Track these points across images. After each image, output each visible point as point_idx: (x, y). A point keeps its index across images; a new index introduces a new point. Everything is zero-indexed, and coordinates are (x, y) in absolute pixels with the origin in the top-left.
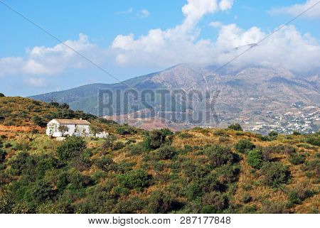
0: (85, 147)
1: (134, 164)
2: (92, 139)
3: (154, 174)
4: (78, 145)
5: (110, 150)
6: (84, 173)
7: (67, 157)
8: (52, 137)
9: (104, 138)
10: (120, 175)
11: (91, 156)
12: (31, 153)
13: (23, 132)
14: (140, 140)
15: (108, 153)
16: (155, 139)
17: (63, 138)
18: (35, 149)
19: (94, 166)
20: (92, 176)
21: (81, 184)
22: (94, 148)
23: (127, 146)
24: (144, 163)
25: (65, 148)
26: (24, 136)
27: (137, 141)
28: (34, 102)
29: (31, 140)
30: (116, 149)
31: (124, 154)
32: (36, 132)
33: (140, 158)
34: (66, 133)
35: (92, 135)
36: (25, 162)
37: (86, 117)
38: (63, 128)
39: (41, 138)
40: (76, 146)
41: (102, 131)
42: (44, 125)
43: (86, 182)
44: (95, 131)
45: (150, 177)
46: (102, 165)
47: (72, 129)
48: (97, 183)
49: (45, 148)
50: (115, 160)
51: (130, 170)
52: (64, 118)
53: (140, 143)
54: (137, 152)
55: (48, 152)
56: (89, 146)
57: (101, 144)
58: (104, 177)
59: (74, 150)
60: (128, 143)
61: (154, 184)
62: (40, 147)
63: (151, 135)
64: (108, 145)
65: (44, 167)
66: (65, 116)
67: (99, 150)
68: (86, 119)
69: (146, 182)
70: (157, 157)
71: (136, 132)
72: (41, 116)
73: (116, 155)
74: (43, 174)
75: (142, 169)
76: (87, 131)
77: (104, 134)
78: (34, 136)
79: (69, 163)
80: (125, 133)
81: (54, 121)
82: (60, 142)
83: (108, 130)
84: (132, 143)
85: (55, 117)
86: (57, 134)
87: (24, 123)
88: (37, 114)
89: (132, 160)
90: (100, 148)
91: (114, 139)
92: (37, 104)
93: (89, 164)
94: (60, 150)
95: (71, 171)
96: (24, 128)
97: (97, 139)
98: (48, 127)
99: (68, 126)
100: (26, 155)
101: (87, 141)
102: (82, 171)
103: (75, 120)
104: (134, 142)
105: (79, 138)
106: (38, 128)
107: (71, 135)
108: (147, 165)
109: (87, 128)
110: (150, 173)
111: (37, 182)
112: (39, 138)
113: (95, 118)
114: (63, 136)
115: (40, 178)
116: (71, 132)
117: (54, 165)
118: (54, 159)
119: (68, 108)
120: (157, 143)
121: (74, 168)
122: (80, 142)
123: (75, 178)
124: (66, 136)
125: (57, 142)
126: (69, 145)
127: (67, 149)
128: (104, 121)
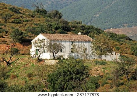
0: (88, 75)
2: (97, 63)
4: (78, 72)
5: (124, 79)
8: (40, 60)
9: (115, 62)
11: (97, 88)
15: (122, 84)
17: (54, 62)
18: (15, 77)
22: (101, 77)
25: (59, 75)
28: (11, 9)
29: (9, 64)
30: (135, 79)
34: (59, 54)
35: (96, 57)
37: (87, 31)
38: (54, 48)
39: (23, 62)
41: (111, 51)
42: (27, 42)
44: (101, 50)
47: (67, 46)
49: (30, 75)
52: (55, 33)
55: (35, 81)
57: (110, 70)
59: (72, 79)
67: (107, 79)
68: (87, 33)
72: (22, 29)
76: (89, 51)
77: (113, 57)
78: (14, 58)
81: (41, 37)
82: (52, 67)
83: (118, 49)
85: (42, 32)
86: (46, 56)
88: (17, 26)
90: (111, 76)
92: (17, 11)
97: (104, 63)
98: (33, 47)
99: (63, 43)
101: (90, 66)
103: (70, 36)
106: (19, 46)
107: (66, 57)
113: (99, 31)
114: (54, 58)
119: (60, 17)
122: (79, 67)
124: (59, 58)
125: (47, 67)
126: (65, 72)
127: (61, 78)
128: (113, 36)
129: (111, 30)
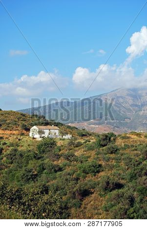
0: (56, 145)
1: (89, 157)
2: (61, 139)
3: (103, 163)
4: (52, 144)
5: (73, 147)
6: (55, 163)
7: (44, 151)
8: (34, 138)
9: (69, 139)
10: (79, 164)
11: (60, 151)
12: (20, 149)
13: (14, 134)
14: (93, 140)
15: (72, 149)
16: (104, 140)
17: (40, 139)
18: (23, 146)
19: (62, 158)
20: (60, 165)
21: (53, 170)
22: (62, 146)
23: (84, 144)
24: (96, 156)
25: (42, 145)
26: (15, 137)
27: (91, 141)
28: (21, 114)
29: (19, 140)
30: (77, 147)
31: (83, 150)
32: (22, 134)
33: (93, 153)
34: (43, 135)
35: (61, 137)
36: (15, 155)
37: (57, 125)
38: (41, 132)
40: (49, 145)
41: (67, 134)
42: (28, 130)
43: (57, 169)
44: (63, 134)
45: (100, 166)
46: (67, 158)
47: (47, 132)
48: (64, 169)
49: (29, 145)
50: (76, 154)
51: (87, 161)
52: (41, 125)
53: (94, 142)
54: (91, 148)
55: (31, 148)
56: (59, 144)
57: (66, 143)
58: (69, 166)
59: (48, 147)
60: (85, 142)
61: (103, 170)
62: (26, 144)
63: (101, 137)
64: (71, 143)
65: (28, 158)
66: (42, 123)
67: (65, 147)
68: (57, 126)
69: (98, 169)
70: (105, 152)
71: (91, 135)
72: (26, 124)
73: (77, 151)
74: (27, 163)
75: (95, 161)
76: (57, 134)
77: (69, 136)
78: (22, 137)
79: (45, 156)
80: (83, 135)
81: (35, 127)
82: (39, 142)
83: (71, 133)
84: (88, 143)
85: (36, 125)
86: (37, 136)
87: (15, 128)
88: (24, 122)
89: (87, 154)
90: (66, 145)
91: (76, 139)
92: (24, 115)
93: (58, 157)
94: (39, 147)
95: (46, 161)
96: (14, 132)
97: (64, 140)
98: (31, 132)
99: (44, 131)
100: (16, 150)
101: (57, 141)
102: (54, 161)
103: (49, 127)
104: (89, 141)
105: (52, 139)
106: (24, 132)
107: (46, 137)
108: (98, 158)
109: (57, 132)
110: (100, 163)
111: (24, 168)
112: (25, 139)
113: (62, 125)
114: (41, 137)
115: (26, 166)
116: (46, 135)
117: (35, 157)
118: (35, 153)
119: (44, 118)
120: (105, 142)
121: (48, 159)
122: (52, 142)
123: (49, 166)
124: (43, 137)
125: (37, 141)
126: (45, 144)
127: (43, 147)
128: (69, 127)
129: (69, 124)
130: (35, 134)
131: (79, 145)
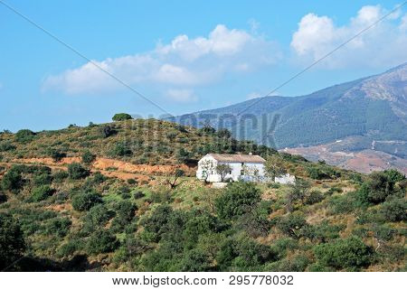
0: (259, 199)
1: (342, 228)
2: (269, 186)
3: (377, 244)
4: (249, 196)
5: (299, 203)
6: (260, 240)
7: (231, 214)
8: (207, 183)
9: (289, 185)
10: (318, 246)
11: (269, 213)
12: (175, 207)
13: (160, 174)
14: (348, 189)
15: (297, 209)
16: (377, 187)
17: (223, 185)
18: (180, 201)
19: (275, 229)
20: (272, 245)
21: (255, 258)
22: (274, 201)
23: (328, 198)
24: (358, 227)
25: (227, 199)
26: (163, 180)
27: (344, 189)
29: (173, 186)
30: (310, 203)
31: (325, 211)
32: (181, 174)
33: (351, 219)
34: (228, 176)
35: (269, 179)
36: (166, 222)
37: (259, 151)
38: (223, 169)
39: (189, 184)
40: (245, 197)
41: (285, 172)
42: (193, 163)
43: (264, 255)
44: (274, 172)
45: (369, 250)
46: (289, 229)
47: (236, 169)
48: (282, 257)
49: (196, 199)
50: (309, 220)
51: (336, 237)
52: (222, 153)
53: (349, 194)
54: (345, 208)
55: (201, 205)
56: (265, 198)
57: (284, 194)
58: (293, 248)
59: (242, 203)
60: (330, 193)
61: (376, 262)
62: (188, 197)
63: (368, 182)
64: (296, 195)
65: (197, 230)
67: (280, 203)
68: (259, 154)
69: (364, 258)
70: (381, 216)
71: (339, 175)
73: (311, 212)
74: (195, 240)
75: (356, 237)
76: (261, 173)
77: (287, 179)
78: (179, 180)
79: (235, 224)
80: (322, 176)
81: (209, 157)
82: (220, 190)
83: (293, 171)
84: (336, 194)
86: (215, 178)
87: (163, 159)
89: (336, 221)
90: (285, 200)
91: (306, 186)
93: (266, 227)
94: (220, 204)
95: (239, 236)
96: (162, 169)
97: (277, 186)
98: (200, 167)
99: (231, 165)
100: (166, 211)
101: (262, 189)
102: (256, 237)
103: (239, 156)
104: (340, 191)
105: (249, 185)
106: (184, 167)
107: (236, 179)
108: (363, 230)
109: (260, 167)
110: (369, 243)
111: (187, 254)
112: (186, 183)
113: (271, 151)
114: (222, 181)
115: (191, 248)
116: (235, 176)
117: (212, 227)
118: (210, 216)
120: (379, 194)
121: (243, 233)
122: (250, 190)
123: (246, 248)
124: (228, 181)
125: (214, 190)
126: (234, 195)
127: (230, 202)
128: (287, 157)
129: (286, 150)
130: (210, 173)
131: (314, 199)
